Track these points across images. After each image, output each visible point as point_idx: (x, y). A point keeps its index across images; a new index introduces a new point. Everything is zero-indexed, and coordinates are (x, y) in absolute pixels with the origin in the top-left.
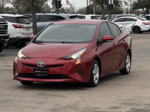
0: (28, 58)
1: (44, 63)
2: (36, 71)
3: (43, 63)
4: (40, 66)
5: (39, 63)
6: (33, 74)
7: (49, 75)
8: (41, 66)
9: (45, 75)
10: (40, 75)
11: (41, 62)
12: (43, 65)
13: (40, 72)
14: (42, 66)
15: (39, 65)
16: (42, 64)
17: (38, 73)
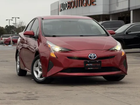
0: (71, 50)
1: (95, 55)
2: (87, 65)
3: (94, 55)
5: (90, 55)
7: (102, 67)
8: (93, 59)
9: (98, 68)
10: (92, 68)
11: (92, 54)
13: (91, 65)
15: (91, 57)
16: (93, 56)
17: (90, 67)
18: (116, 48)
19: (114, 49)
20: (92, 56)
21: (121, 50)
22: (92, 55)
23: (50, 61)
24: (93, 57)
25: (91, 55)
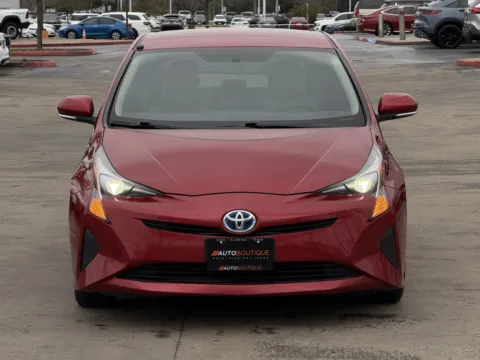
0: (164, 195)
1: (251, 216)
2: (214, 253)
3: (246, 216)
4: (234, 228)
5: (227, 216)
6: (204, 265)
7: (276, 265)
8: (240, 230)
9: (259, 268)
10: (235, 268)
11: (239, 213)
12: (248, 223)
13: (234, 253)
14: (245, 227)
16: (242, 220)
17: (228, 261)
18: (350, 186)
19: (343, 187)
20: (236, 220)
21: (374, 190)
22: (238, 217)
23: (87, 230)
24: (239, 223)
25: (233, 216)
